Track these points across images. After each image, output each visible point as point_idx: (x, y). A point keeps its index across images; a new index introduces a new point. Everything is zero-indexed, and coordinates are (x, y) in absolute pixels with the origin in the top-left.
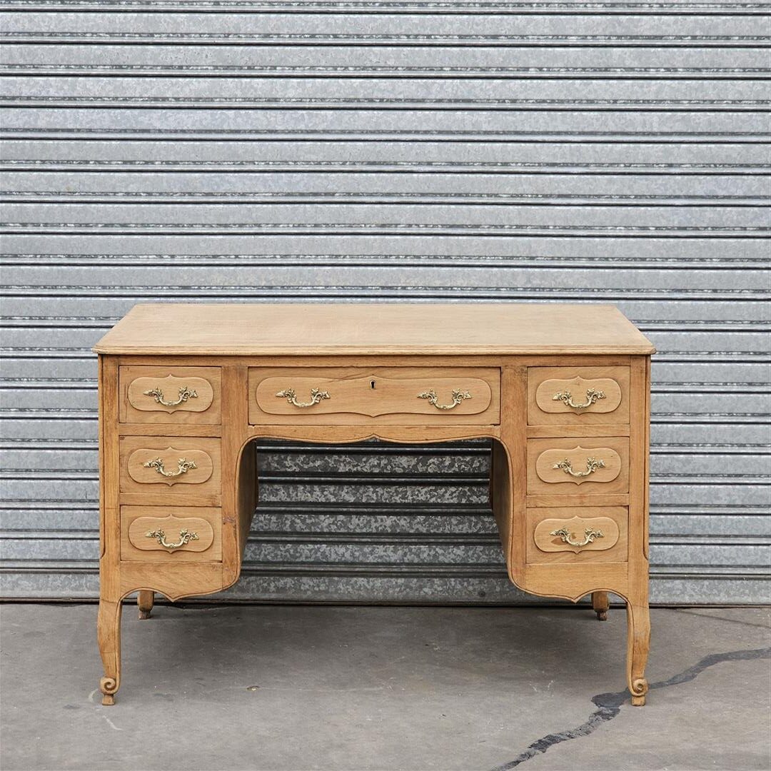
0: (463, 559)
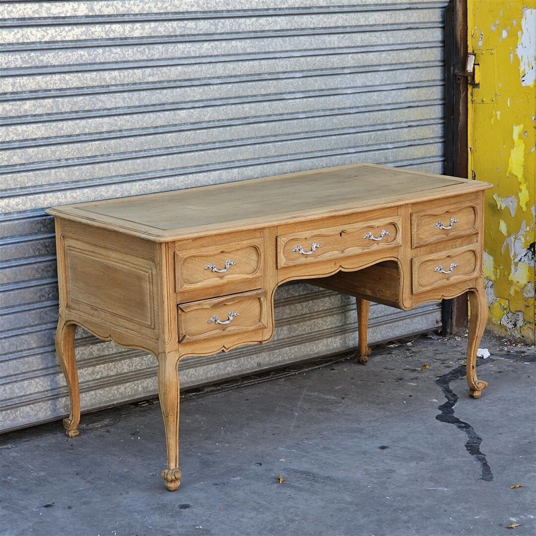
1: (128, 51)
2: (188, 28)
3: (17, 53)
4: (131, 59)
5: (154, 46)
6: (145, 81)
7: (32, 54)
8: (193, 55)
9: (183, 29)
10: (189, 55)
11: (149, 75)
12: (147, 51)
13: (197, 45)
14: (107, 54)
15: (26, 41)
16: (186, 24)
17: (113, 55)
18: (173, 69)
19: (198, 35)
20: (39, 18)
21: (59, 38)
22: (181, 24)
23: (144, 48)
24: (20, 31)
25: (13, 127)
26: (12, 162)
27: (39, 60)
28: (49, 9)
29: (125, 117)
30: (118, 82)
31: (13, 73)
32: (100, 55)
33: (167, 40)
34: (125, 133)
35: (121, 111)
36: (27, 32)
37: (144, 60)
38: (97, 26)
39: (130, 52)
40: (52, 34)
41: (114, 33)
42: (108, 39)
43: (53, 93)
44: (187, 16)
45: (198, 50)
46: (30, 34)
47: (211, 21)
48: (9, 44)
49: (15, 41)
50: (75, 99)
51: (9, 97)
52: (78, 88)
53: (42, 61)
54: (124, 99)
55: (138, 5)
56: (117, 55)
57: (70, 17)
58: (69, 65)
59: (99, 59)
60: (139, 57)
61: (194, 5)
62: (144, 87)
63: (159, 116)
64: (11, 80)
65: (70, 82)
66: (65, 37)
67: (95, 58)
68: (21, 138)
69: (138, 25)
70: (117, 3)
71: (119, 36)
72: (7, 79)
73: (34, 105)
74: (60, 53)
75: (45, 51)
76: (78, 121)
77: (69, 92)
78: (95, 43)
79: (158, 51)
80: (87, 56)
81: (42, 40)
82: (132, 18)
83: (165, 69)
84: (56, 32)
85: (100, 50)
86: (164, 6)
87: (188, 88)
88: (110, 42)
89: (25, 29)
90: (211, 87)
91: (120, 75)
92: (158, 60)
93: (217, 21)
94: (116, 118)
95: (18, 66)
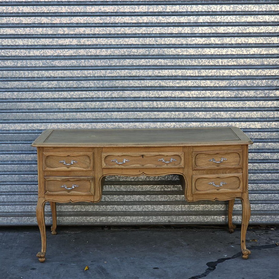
0: (163, 209)
1: (98, 61)
2: (132, 52)
3: (40, 60)
4: (99, 65)
5: (112, 60)
6: (107, 75)
7: (48, 61)
8: (135, 65)
9: (130, 52)
10: (132, 65)
11: (109, 73)
12: (108, 62)
13: (138, 60)
14: (86, 63)
15: (45, 55)
16: (132, 50)
17: (90, 63)
18: (123, 71)
19: (139, 55)
20: (52, 45)
21: (62, 54)
22: (129, 50)
23: (107, 60)
24: (43, 51)
25: (37, 92)
26: (35, 108)
27: (51, 64)
28: (58, 41)
29: (94, 92)
30: (91, 76)
31: (38, 69)
32: (83, 63)
33: (120, 57)
34: (95, 99)
35: (93, 89)
36: (46, 51)
37: (107, 66)
38: (82, 50)
39: (99, 62)
40: (58, 52)
41: (91, 53)
42: (87, 56)
43: (58, 79)
44: (132, 46)
45: (138, 63)
46: (47, 52)
47: (147, 49)
48: (37, 56)
49: (39, 55)
50: (68, 82)
51: (36, 79)
52: (70, 77)
53: (52, 64)
54: (94, 83)
55: (105, 40)
56: (92, 63)
57: (68, 45)
58: (67, 67)
59: (82, 64)
60: (103, 64)
61: (136, 41)
62: (106, 78)
63: (114, 93)
64: (36, 72)
65: (66, 74)
66: (65, 54)
67: (80, 64)
68: (40, 97)
69: (104, 50)
70: (93, 39)
71: (93, 54)
72: (34, 71)
73: (47, 83)
74: (62, 61)
75: (54, 60)
76: (69, 92)
77: (65, 79)
78: (81, 57)
79: (115, 62)
80: (76, 63)
81: (53, 55)
82: (102, 46)
83: (118, 71)
84: (60, 51)
85: (83, 61)
86: (119, 41)
87: (131, 81)
88: (88, 57)
89: (45, 50)
90: (145, 81)
91: (93, 72)
92: (114, 66)
93: (150, 49)
94: (89, 92)
95: (40, 66)
